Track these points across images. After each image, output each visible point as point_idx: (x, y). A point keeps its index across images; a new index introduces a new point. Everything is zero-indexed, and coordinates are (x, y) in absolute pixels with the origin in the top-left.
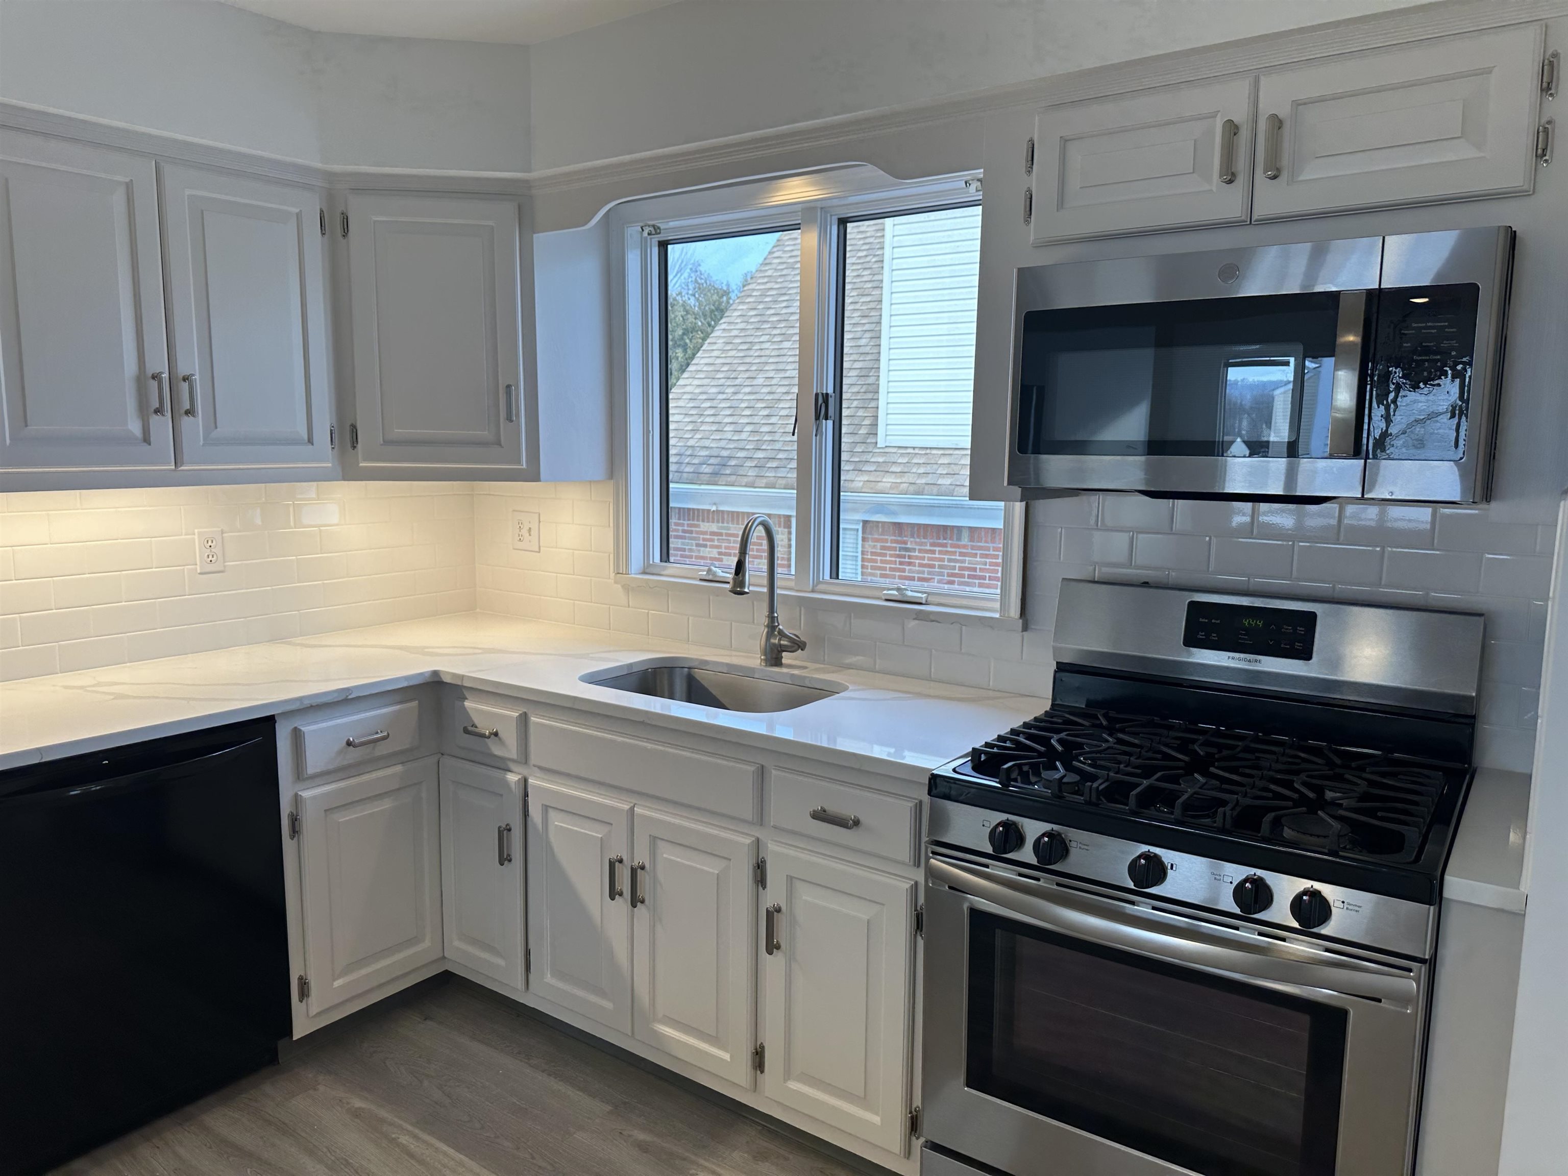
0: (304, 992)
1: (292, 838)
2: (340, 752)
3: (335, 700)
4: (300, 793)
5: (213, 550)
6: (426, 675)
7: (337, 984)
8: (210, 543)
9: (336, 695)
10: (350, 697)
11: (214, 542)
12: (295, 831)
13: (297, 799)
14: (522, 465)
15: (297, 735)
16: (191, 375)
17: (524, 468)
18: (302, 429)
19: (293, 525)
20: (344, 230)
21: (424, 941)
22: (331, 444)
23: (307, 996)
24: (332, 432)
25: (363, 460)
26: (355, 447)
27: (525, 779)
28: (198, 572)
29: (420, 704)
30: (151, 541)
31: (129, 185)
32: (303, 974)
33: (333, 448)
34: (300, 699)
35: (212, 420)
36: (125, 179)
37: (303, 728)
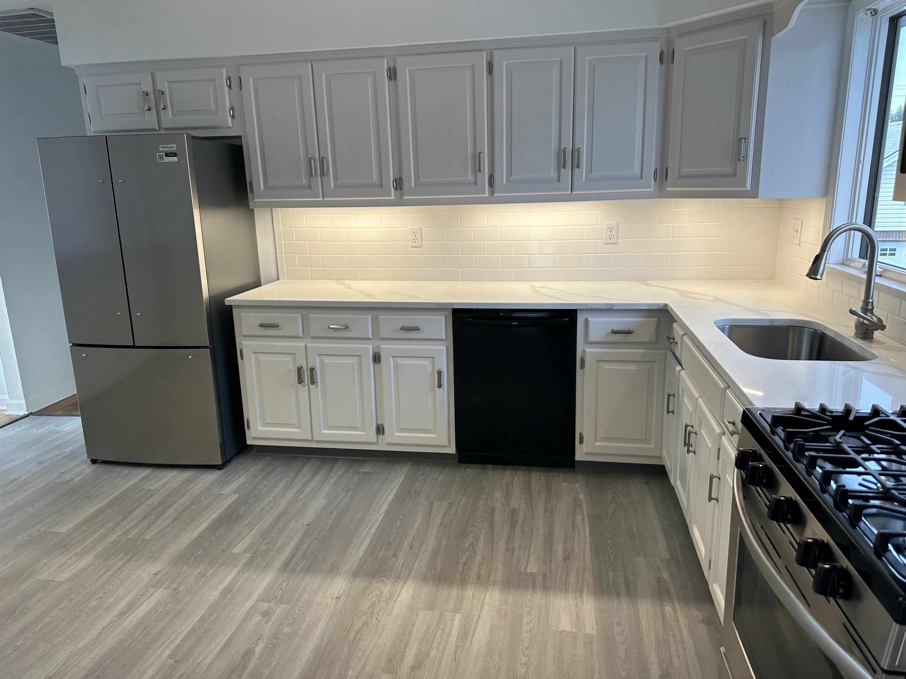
0: (581, 441)
1: (581, 368)
2: (607, 335)
3: (605, 308)
4: (585, 349)
5: (612, 233)
6: (661, 305)
7: (598, 444)
8: (611, 230)
9: (606, 306)
10: (613, 308)
11: (613, 229)
12: (583, 366)
13: (584, 351)
14: (746, 188)
15: (587, 321)
16: (580, 148)
17: (748, 190)
18: (637, 171)
19: (657, 222)
20: (672, 59)
21: (650, 444)
22: (654, 179)
23: (583, 443)
24: (655, 172)
25: (669, 187)
26: (666, 180)
27: (680, 371)
28: (604, 243)
29: (658, 320)
30: (584, 227)
31: (561, 61)
32: (582, 432)
33: (656, 181)
34: (586, 304)
35: (590, 170)
36: (560, 59)
37: (589, 319)
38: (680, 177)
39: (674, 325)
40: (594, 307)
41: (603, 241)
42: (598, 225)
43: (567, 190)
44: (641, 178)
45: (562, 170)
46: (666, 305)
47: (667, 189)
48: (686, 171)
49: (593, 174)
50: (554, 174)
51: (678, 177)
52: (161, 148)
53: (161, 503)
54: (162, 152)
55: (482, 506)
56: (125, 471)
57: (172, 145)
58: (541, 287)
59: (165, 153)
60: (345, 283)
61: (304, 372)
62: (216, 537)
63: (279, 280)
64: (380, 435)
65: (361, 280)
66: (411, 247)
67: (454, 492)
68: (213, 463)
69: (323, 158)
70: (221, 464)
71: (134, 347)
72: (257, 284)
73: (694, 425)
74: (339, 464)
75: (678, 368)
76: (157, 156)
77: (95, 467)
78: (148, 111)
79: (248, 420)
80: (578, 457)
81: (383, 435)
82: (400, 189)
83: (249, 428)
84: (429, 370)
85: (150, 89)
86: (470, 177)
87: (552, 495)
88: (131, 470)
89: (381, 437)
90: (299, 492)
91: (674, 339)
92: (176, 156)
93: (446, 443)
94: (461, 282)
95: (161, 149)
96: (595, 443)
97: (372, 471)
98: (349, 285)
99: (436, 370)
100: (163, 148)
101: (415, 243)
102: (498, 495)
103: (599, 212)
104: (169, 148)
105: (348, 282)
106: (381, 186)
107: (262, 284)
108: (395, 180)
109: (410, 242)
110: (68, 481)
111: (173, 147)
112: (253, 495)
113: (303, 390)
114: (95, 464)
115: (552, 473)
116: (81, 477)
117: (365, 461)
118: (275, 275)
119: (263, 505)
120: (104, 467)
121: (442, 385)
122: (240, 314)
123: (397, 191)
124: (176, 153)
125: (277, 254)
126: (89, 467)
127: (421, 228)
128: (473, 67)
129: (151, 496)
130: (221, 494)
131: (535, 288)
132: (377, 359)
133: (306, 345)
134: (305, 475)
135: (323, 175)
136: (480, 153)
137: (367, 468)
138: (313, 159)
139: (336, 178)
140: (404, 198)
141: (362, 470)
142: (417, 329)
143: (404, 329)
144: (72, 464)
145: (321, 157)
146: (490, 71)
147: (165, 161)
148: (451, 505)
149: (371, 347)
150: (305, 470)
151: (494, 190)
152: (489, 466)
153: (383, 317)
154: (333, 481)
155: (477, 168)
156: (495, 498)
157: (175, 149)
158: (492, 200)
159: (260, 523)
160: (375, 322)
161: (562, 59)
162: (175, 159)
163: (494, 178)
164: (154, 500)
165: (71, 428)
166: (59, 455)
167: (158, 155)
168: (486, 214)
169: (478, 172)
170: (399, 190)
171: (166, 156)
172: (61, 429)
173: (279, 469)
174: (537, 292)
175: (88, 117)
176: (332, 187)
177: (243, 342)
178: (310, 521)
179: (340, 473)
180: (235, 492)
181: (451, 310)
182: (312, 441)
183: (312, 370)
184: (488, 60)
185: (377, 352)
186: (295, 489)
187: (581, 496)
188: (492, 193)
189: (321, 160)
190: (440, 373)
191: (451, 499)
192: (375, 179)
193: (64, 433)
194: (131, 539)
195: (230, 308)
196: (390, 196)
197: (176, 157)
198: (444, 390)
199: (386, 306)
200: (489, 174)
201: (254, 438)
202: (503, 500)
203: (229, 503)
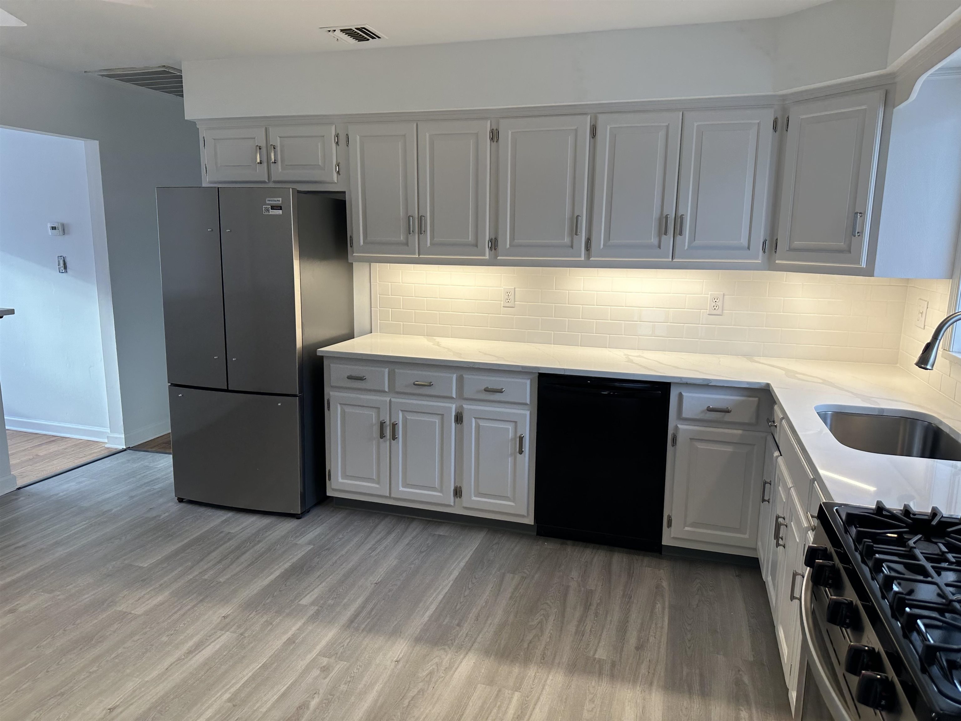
1: (673, 446)
2: (702, 412)
3: (701, 384)
4: (678, 425)
5: (717, 304)
6: (762, 384)
7: (687, 528)
8: (716, 300)
9: (701, 381)
10: (710, 384)
11: (718, 299)
12: (674, 443)
13: (676, 428)
14: (861, 265)
15: (680, 396)
16: (683, 215)
17: (863, 268)
18: (744, 241)
19: (767, 295)
20: (787, 127)
21: (745, 534)
22: (763, 250)
23: (671, 526)
24: (764, 243)
25: (779, 259)
26: (776, 252)
27: (777, 457)
28: (708, 313)
29: (759, 400)
30: (686, 296)
31: (668, 127)
32: (670, 515)
33: (764, 252)
34: (681, 378)
35: (693, 237)
36: (667, 124)
37: (683, 394)
38: (790, 250)
39: (775, 407)
40: (689, 382)
41: (707, 312)
42: (702, 294)
43: (668, 258)
44: (749, 248)
45: (664, 237)
46: (768, 385)
47: (776, 262)
48: (797, 244)
49: (696, 242)
50: (654, 240)
51: (788, 249)
52: (268, 200)
53: (238, 547)
54: (268, 204)
55: (556, 583)
56: (209, 512)
57: (279, 199)
58: (637, 356)
59: (271, 206)
60: (435, 340)
61: (386, 427)
62: (286, 586)
63: (371, 333)
64: (457, 498)
65: (451, 337)
66: (504, 307)
67: (529, 566)
68: (292, 512)
69: (421, 216)
70: (300, 513)
71: (227, 391)
72: (350, 336)
73: (785, 517)
74: (414, 525)
75: (776, 454)
76: (264, 209)
77: (182, 505)
78: (260, 164)
79: (329, 472)
80: (666, 541)
81: (460, 498)
82: (495, 249)
83: (330, 479)
84: (511, 435)
85: (263, 144)
86: (567, 240)
87: (633, 579)
88: (214, 512)
89: (458, 500)
90: (373, 549)
91: (774, 422)
92: (281, 209)
93: (525, 513)
94: (553, 345)
95: (267, 202)
96: (684, 528)
97: (446, 534)
98: (438, 342)
99: (518, 435)
100: (269, 201)
101: (508, 303)
102: (575, 574)
103: (703, 281)
104: (276, 201)
105: (438, 339)
106: (476, 246)
107: (355, 337)
108: (491, 240)
109: (502, 302)
110: (155, 517)
111: (279, 201)
112: (326, 548)
113: (385, 445)
114: (181, 503)
115: (636, 556)
116: (167, 514)
117: (440, 524)
118: (368, 327)
119: (335, 559)
120: (190, 506)
121: (523, 451)
122: (330, 366)
123: (491, 250)
124: (281, 207)
125: (372, 307)
126: (176, 505)
127: (515, 288)
128: (576, 130)
129: (229, 539)
130: (297, 544)
131: (629, 357)
132: (459, 419)
133: (390, 400)
134: (380, 533)
135: (420, 232)
136: (578, 216)
137: (442, 531)
138: (412, 217)
139: (432, 237)
140: (498, 258)
141: (437, 533)
142: (500, 391)
143: (487, 390)
144: (161, 501)
145: (420, 215)
146: (594, 135)
147: (270, 213)
148: (524, 578)
149: (454, 406)
150: (380, 527)
151: (591, 254)
152: (569, 542)
153: (468, 377)
154: (406, 541)
155: (575, 230)
156: (571, 576)
157: (280, 202)
158: (588, 264)
159: (330, 577)
160: (460, 381)
161: (669, 124)
162: (280, 212)
163: (591, 242)
164: (232, 543)
165: (163, 466)
166: (149, 491)
167: (264, 207)
168: (583, 277)
169: (575, 236)
170: (493, 250)
171: (271, 209)
172: (154, 465)
173: (356, 524)
174: (631, 361)
175: (205, 169)
176: (429, 244)
177: (331, 393)
178: (379, 580)
179: (415, 533)
180: (309, 543)
181: (537, 375)
182: (390, 497)
183: (394, 426)
184: (592, 124)
185: (459, 412)
186: (368, 546)
187: (665, 584)
188: (588, 256)
189: (419, 217)
190: (521, 439)
191: (524, 572)
192: (471, 238)
193: (156, 470)
194: (206, 580)
195: (322, 358)
196: (484, 255)
197: (281, 211)
198: (525, 456)
199: (471, 366)
200: (587, 238)
201: (334, 490)
202: (580, 579)
203: (303, 553)
